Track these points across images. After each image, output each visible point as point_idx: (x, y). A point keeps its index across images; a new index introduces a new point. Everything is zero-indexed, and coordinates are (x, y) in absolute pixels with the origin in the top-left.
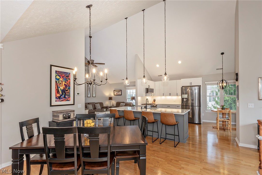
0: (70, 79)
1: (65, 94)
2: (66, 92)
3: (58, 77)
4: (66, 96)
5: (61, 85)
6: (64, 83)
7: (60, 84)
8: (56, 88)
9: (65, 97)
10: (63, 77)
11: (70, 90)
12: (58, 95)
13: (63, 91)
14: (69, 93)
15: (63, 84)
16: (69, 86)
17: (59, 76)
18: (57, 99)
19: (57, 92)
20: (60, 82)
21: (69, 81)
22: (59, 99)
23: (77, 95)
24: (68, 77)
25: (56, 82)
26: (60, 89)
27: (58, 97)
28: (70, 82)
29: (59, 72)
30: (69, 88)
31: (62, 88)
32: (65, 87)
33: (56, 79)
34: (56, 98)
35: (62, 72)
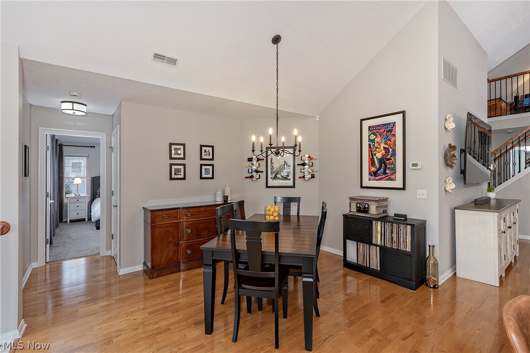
0: (394, 135)
1: (386, 166)
2: (387, 162)
3: (373, 137)
4: (388, 171)
5: (378, 150)
6: (382, 145)
7: (377, 148)
8: (369, 156)
9: (385, 173)
10: (381, 135)
11: (395, 159)
12: (373, 169)
13: (382, 161)
14: (394, 164)
15: (382, 148)
16: (394, 150)
17: (374, 134)
18: (372, 176)
19: (372, 163)
20: (376, 145)
21: (392, 140)
22: (375, 176)
23: (411, 167)
24: (391, 131)
25: (370, 145)
26: (377, 158)
27: (373, 172)
28: (395, 141)
29: (373, 127)
30: (394, 154)
31: (379, 155)
32: (386, 153)
33: (370, 140)
34: (370, 174)
35: (378, 126)
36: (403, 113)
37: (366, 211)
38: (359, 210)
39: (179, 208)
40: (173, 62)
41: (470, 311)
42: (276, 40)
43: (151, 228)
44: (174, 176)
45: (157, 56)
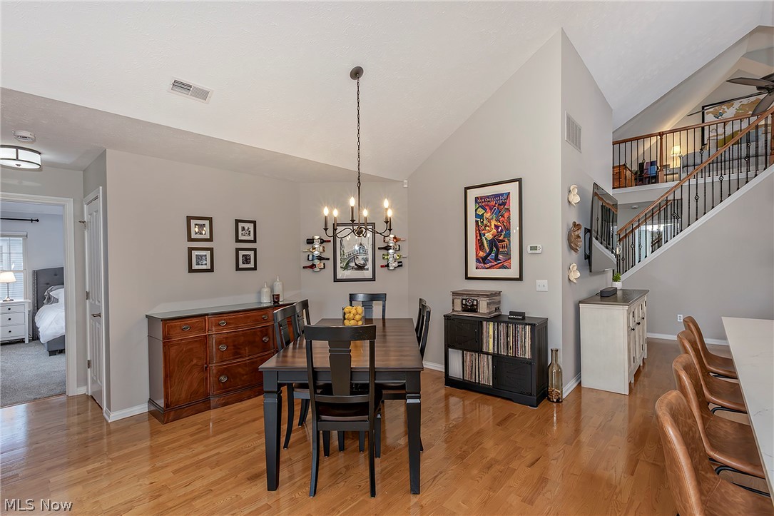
0: (508, 210)
1: (498, 250)
2: (500, 245)
3: (481, 211)
4: (500, 256)
5: (487, 228)
6: (493, 223)
7: (486, 226)
8: (477, 237)
9: (496, 259)
10: (491, 209)
11: (509, 241)
12: (482, 254)
13: (493, 243)
14: (508, 247)
15: (493, 227)
16: (508, 230)
17: (483, 207)
18: (480, 263)
19: (480, 246)
20: (484, 222)
21: (506, 216)
22: (485, 263)
23: (530, 252)
24: (504, 204)
25: (477, 222)
26: (486, 239)
27: (482, 258)
28: (509, 218)
29: (481, 198)
30: (508, 235)
31: (489, 236)
32: (498, 232)
33: (477, 216)
34: (478, 260)
35: (488, 197)
36: (519, 180)
37: (474, 309)
38: (465, 309)
39: (207, 315)
40: (203, 94)
41: (600, 425)
42: (356, 73)
43: (164, 346)
44: (195, 267)
45: (178, 85)
